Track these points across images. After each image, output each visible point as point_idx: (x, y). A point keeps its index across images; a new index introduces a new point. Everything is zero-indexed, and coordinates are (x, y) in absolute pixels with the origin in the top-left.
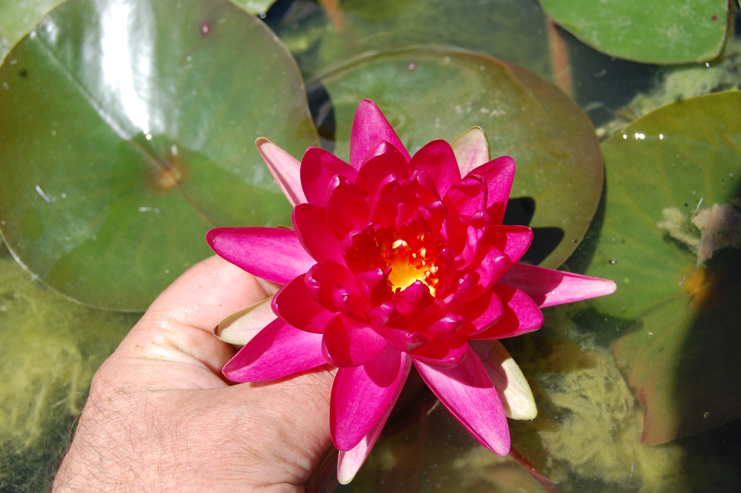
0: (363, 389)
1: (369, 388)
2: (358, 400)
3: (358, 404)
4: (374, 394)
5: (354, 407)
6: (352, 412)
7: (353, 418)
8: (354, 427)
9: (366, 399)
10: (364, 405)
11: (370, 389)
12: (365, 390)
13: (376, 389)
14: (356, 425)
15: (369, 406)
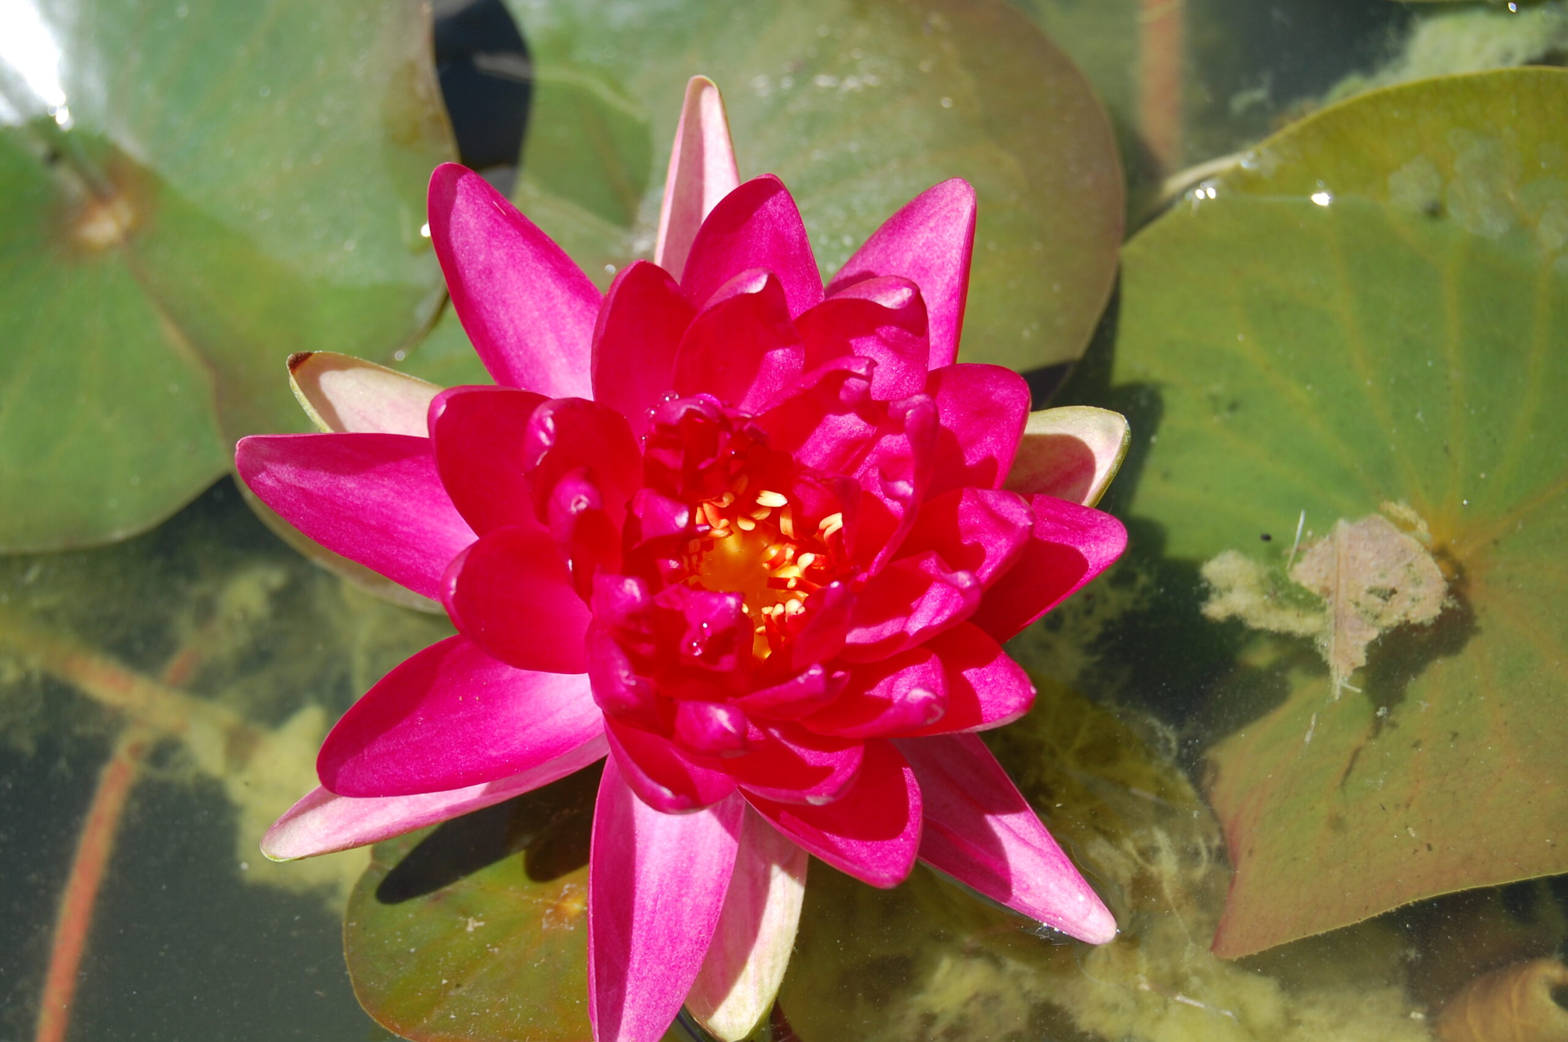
0: (470, 715)
1: (482, 722)
2: (440, 725)
3: (434, 732)
4: (480, 743)
5: (420, 730)
6: (409, 736)
7: (400, 747)
8: (385, 765)
9: (458, 738)
10: (442, 745)
11: (482, 727)
12: (470, 719)
13: (493, 737)
14: (392, 765)
15: (449, 754)
